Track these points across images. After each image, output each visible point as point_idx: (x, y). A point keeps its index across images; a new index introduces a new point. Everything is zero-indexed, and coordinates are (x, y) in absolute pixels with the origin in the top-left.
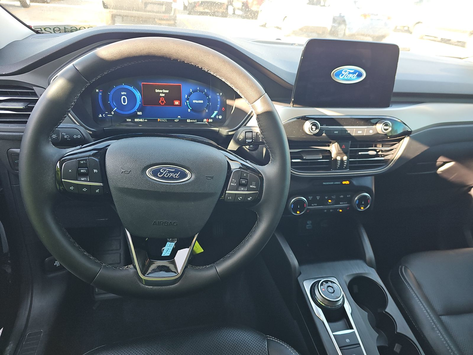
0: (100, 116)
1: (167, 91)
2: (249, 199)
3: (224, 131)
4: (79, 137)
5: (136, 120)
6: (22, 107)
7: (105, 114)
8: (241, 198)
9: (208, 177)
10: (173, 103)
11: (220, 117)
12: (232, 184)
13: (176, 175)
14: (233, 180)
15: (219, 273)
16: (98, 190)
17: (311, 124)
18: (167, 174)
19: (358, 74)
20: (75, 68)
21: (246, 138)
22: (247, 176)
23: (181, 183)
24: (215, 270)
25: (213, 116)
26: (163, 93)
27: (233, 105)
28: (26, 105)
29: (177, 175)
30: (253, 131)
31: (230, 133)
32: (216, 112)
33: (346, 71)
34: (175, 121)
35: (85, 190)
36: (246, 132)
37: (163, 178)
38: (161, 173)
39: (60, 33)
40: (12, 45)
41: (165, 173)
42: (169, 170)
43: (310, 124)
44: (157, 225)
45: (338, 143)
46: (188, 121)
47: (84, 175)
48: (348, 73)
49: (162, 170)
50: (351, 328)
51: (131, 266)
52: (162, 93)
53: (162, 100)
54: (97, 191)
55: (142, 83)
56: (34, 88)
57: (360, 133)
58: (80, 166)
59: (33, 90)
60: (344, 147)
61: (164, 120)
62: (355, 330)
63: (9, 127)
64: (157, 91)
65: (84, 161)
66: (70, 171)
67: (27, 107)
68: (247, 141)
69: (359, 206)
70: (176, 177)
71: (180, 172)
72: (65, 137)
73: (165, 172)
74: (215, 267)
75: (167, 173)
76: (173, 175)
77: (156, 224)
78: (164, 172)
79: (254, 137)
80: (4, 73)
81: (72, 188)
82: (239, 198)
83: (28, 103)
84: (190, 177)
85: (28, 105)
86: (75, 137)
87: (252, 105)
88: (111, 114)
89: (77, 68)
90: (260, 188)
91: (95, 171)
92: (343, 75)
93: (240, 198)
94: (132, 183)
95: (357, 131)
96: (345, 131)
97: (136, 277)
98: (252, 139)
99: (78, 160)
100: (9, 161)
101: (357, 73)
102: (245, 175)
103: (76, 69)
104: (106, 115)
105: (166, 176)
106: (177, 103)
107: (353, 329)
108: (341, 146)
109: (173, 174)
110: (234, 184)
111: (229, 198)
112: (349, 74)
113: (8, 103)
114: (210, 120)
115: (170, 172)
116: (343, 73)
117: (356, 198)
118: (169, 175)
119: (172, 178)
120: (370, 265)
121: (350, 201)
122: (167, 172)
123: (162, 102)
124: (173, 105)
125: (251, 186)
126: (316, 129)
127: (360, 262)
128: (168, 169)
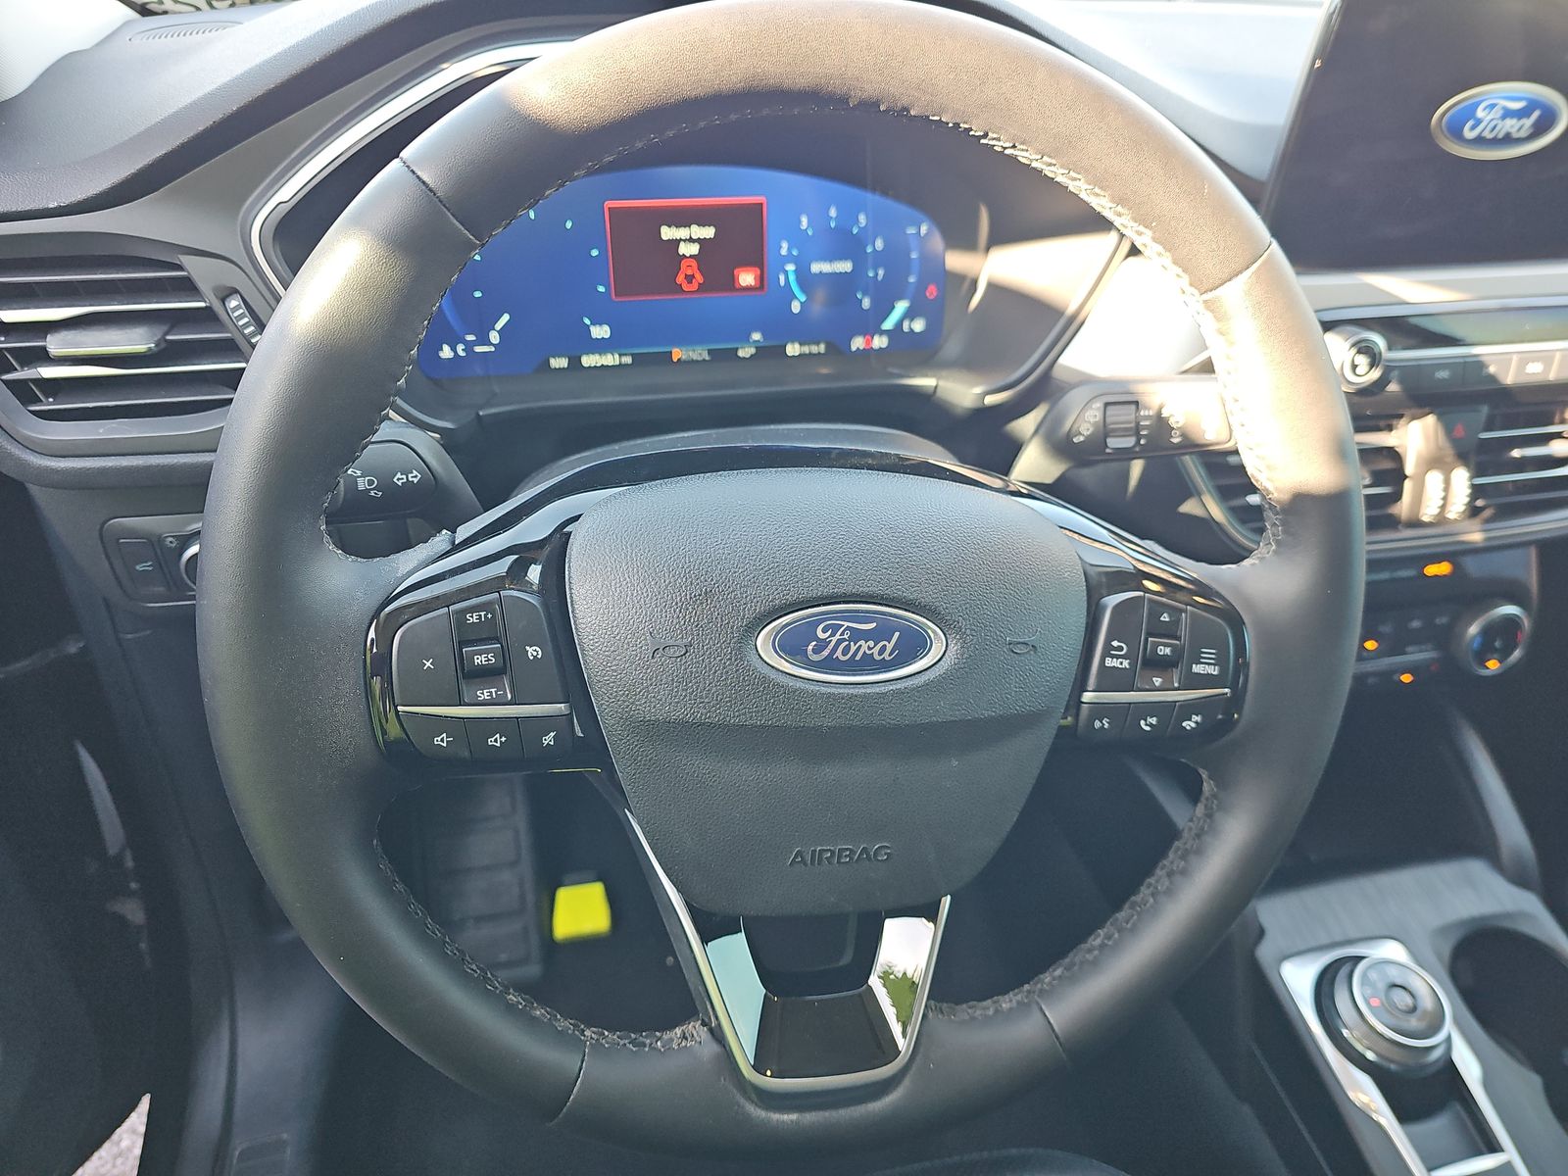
0: (446, 352)
1: (708, 232)
2: (1188, 725)
3: (964, 392)
4: (416, 477)
5: (588, 361)
6: (141, 348)
7: (465, 342)
8: (1154, 721)
9: (1019, 643)
10: (733, 279)
11: (918, 326)
12: (1109, 662)
13: (884, 648)
14: (1115, 643)
15: (1062, 1040)
16: (552, 734)
17: (1353, 345)
18: (848, 648)
19: (1540, 117)
20: (418, 177)
21: (1105, 431)
22: (1176, 623)
23: (909, 683)
24: (1037, 1015)
25: (889, 324)
26: (691, 240)
27: (971, 274)
28: (159, 337)
29: (890, 647)
30: (1144, 399)
31: (990, 400)
32: (901, 307)
33: (1492, 106)
34: (741, 353)
35: (496, 741)
36: (1107, 404)
37: (830, 665)
38: (822, 645)
39: (232, 9)
40: (63, 72)
41: (839, 642)
42: (851, 625)
43: (1348, 345)
44: (805, 864)
45: (1440, 417)
46: (793, 349)
47: (486, 675)
48: (1501, 112)
49: (824, 631)
50: (1493, 1147)
51: (695, 1028)
52: (689, 239)
53: (689, 272)
54: (549, 739)
55: (609, 204)
56: (186, 260)
57: (1535, 371)
58: (465, 637)
59: (180, 268)
60: (1460, 431)
61: (699, 353)
62: (1510, 1154)
63: (100, 434)
64: (667, 233)
65: (483, 614)
66: (428, 664)
67: (163, 345)
68: (1114, 443)
69: (1481, 659)
70: (886, 655)
71: (897, 634)
72: (361, 487)
73: (838, 636)
74: (1041, 1009)
75: (845, 640)
76: (870, 648)
77: (803, 861)
78: (834, 640)
79: (1146, 427)
80: (51, 206)
81: (442, 740)
82: (1142, 723)
83: (165, 328)
84: (939, 651)
85: (167, 333)
86: (399, 479)
87: (1206, 297)
88: (490, 344)
89: (425, 178)
90: (1235, 672)
91: (532, 651)
92: (1479, 122)
93: (1149, 720)
94: (701, 697)
95: (1523, 363)
96: (1478, 365)
97: (727, 1079)
98: (1139, 437)
99: (457, 612)
100: (112, 568)
101: (1536, 114)
102: (1165, 618)
103: (424, 182)
104: (469, 346)
105: (844, 653)
106: (747, 278)
107: (1502, 1150)
108: (1449, 430)
109: (871, 643)
110: (1121, 663)
111: (1097, 724)
112: (1504, 117)
113: (84, 333)
114: (880, 342)
115: (856, 636)
116: (1480, 113)
117: (1473, 630)
118: (853, 648)
119: (868, 664)
120: (1520, 880)
121: (1444, 638)
122: (846, 637)
123: (690, 278)
124: (731, 285)
125: (1197, 669)
126: (1372, 365)
127: (1477, 868)
128: (846, 624)
